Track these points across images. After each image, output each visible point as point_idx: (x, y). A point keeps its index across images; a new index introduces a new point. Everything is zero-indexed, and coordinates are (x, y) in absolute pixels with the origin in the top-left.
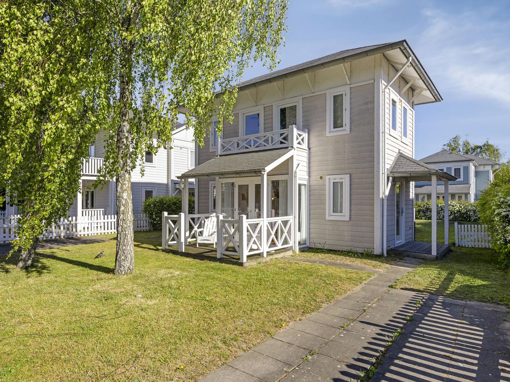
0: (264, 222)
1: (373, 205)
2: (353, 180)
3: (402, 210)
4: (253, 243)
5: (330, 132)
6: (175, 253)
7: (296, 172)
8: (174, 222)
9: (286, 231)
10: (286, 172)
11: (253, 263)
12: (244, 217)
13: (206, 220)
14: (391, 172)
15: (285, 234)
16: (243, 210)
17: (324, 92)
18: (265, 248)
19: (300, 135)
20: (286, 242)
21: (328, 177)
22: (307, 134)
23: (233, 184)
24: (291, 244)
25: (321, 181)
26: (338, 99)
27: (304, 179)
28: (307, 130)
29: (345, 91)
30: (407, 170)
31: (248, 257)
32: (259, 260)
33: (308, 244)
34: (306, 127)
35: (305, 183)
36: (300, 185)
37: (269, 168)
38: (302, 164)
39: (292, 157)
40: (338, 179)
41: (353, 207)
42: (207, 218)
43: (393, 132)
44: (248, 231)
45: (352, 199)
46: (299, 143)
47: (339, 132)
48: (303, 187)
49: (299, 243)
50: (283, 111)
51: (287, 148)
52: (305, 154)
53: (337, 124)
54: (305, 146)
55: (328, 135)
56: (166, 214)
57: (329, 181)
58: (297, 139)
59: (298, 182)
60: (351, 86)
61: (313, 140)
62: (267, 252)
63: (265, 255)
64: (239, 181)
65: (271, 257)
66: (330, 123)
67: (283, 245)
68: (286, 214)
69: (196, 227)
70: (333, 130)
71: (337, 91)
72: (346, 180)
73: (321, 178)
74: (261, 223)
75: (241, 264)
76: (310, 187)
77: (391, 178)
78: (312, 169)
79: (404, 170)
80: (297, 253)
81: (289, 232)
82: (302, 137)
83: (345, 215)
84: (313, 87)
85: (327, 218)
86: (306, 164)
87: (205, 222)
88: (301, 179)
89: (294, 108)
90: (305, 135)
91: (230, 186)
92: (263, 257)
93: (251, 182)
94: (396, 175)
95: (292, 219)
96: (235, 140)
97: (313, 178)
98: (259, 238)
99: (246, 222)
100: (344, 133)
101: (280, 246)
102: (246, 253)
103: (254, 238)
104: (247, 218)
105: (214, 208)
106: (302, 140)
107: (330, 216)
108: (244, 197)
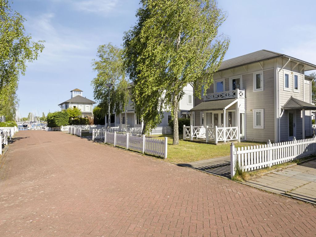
0: (225, 129)
1: (274, 122)
2: (265, 111)
3: (294, 125)
4: (220, 137)
5: (255, 90)
6: (189, 141)
7: (239, 108)
8: (188, 129)
9: (234, 133)
10: (234, 108)
11: (220, 144)
12: (217, 127)
13: (200, 129)
14: (284, 107)
15: (234, 134)
16: (216, 124)
17: (252, 73)
18: (225, 139)
19: (241, 92)
20: (234, 137)
21: (254, 110)
22: (244, 91)
23: (211, 113)
24: (237, 138)
25: (251, 112)
26: (258, 76)
27: (242, 111)
28: (244, 90)
29: (261, 72)
30: (291, 107)
31: (219, 142)
32: (223, 143)
33: (245, 139)
34: (245, 88)
35: (244, 112)
36: (241, 114)
37: (226, 108)
38: (242, 104)
39: (237, 102)
40: (258, 111)
41: (265, 123)
42: (200, 128)
43: (286, 89)
44: (218, 133)
45: (265, 119)
46: (241, 96)
47: (258, 90)
48: (243, 115)
49: (241, 139)
50: (234, 81)
51: (235, 98)
52: (244, 100)
53: (258, 87)
54: (244, 96)
55: (254, 91)
56: (184, 126)
57: (255, 112)
58: (239, 94)
59: (240, 112)
60: (264, 70)
61: (247, 94)
62: (226, 141)
63: (225, 142)
64: (214, 112)
65: (228, 143)
66: (255, 87)
67: (233, 138)
68: (235, 126)
69: (196, 131)
70: (256, 89)
71: (258, 73)
72: (262, 111)
73: (251, 110)
74: (223, 129)
75: (215, 144)
76: (246, 114)
77: (283, 110)
78: (247, 106)
79: (290, 106)
80: (240, 142)
81: (236, 133)
82: (242, 93)
83: (262, 126)
84: (247, 71)
85: (254, 128)
86: (244, 104)
87: (199, 129)
88: (241, 111)
89: (238, 80)
90: (243, 92)
91: (210, 114)
92: (224, 142)
93: (219, 112)
94: (286, 109)
95: (237, 128)
96: (212, 94)
97: (247, 110)
98: (223, 135)
99: (217, 129)
100: (261, 91)
101: (231, 139)
102: (217, 140)
103: (220, 135)
104: (218, 127)
105: (203, 124)
106: (242, 94)
107: (255, 127)
108: (216, 119)
